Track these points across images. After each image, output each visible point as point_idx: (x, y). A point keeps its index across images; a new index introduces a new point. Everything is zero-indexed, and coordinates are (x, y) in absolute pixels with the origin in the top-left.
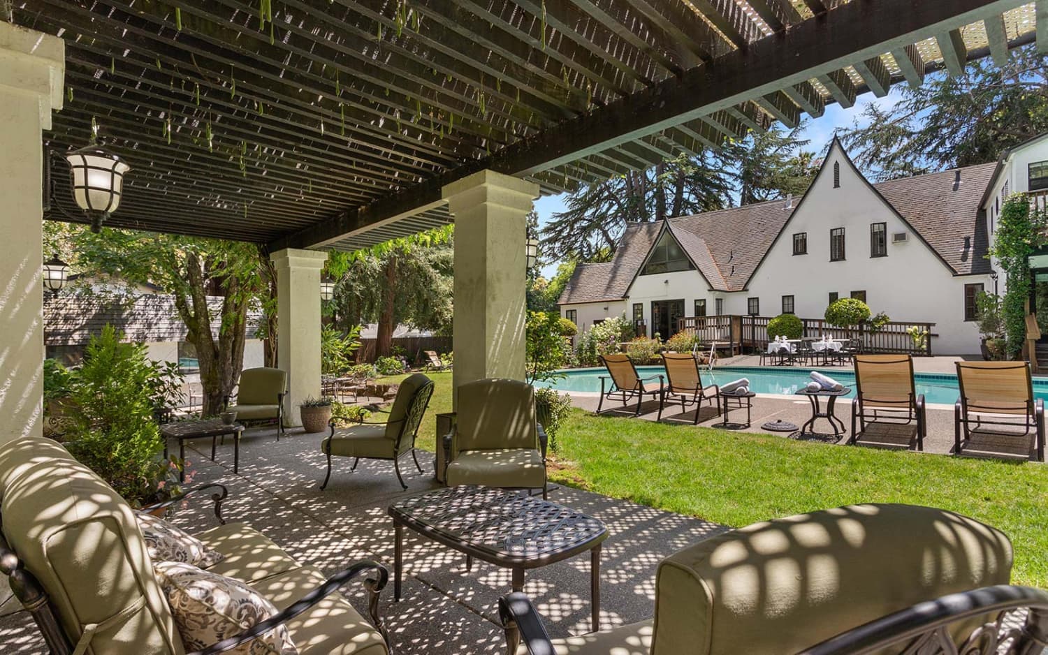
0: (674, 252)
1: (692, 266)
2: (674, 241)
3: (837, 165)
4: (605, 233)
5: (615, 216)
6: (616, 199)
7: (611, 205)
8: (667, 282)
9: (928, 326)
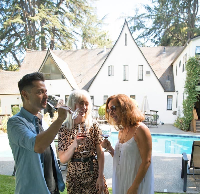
0: (53, 69)
1: (63, 77)
2: (54, 62)
3: (126, 34)
4: (14, 55)
5: (19, 46)
6: (19, 36)
7: (17, 39)
8: (50, 85)
9: (156, 112)
